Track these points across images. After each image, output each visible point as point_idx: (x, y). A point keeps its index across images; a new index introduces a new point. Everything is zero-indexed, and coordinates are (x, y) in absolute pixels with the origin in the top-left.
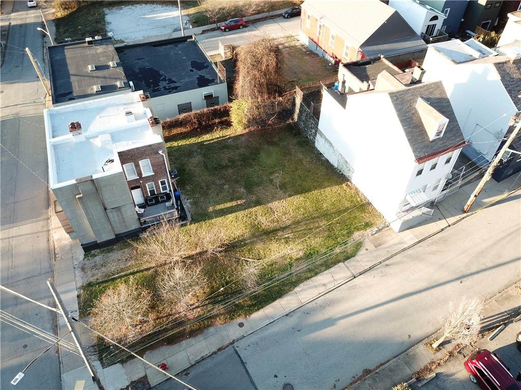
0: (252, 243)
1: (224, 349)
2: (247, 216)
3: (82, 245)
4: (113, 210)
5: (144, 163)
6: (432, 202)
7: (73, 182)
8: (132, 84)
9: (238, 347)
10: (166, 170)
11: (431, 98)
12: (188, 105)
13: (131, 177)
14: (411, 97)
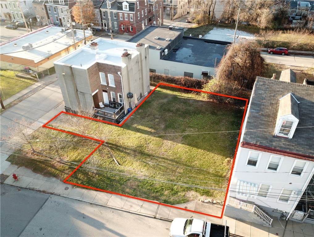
3: (65, 107)
4: (81, 93)
5: (111, 77)
6: (283, 215)
7: (63, 64)
8: (166, 50)
9: (51, 198)
10: (122, 88)
11: (304, 99)
12: (191, 75)
13: (103, 83)
14: (281, 90)
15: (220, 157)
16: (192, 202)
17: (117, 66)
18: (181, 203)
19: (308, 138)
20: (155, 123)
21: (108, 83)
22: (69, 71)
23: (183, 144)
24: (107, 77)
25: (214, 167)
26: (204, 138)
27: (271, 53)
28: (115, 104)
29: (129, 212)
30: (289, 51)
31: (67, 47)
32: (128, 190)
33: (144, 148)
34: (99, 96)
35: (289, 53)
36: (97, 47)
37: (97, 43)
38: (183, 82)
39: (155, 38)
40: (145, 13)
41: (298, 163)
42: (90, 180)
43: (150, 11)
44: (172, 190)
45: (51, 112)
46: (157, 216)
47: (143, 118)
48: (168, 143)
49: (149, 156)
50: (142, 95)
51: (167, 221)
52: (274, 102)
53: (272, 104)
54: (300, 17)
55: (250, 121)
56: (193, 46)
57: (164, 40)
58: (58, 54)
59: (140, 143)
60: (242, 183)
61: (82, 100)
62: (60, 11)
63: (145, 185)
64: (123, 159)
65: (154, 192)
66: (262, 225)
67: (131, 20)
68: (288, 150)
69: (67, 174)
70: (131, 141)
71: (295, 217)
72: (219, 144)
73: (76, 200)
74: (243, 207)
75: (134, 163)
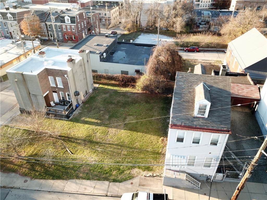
0: (79, 143)
1: (6, 188)
2: (93, 129)
3: (20, 108)
4: (33, 95)
5: (59, 79)
6: (208, 178)
7: (15, 72)
8: (105, 54)
9: (11, 192)
10: (69, 88)
11: (213, 86)
12: (126, 73)
13: (53, 85)
14: (195, 81)
15: (155, 137)
16: (137, 177)
17: (63, 70)
18: (128, 180)
19: (219, 116)
20: (100, 115)
21: (57, 85)
22: (21, 77)
23: (125, 130)
24: (55, 80)
25: (151, 147)
26: (142, 123)
27: (187, 51)
28: (64, 102)
29: (84, 194)
30: (200, 49)
31: (18, 56)
32: (81, 175)
33: (93, 137)
34: (50, 97)
35: (199, 50)
36: (45, 55)
37: (44, 52)
38: (121, 79)
39: (95, 44)
40: (84, 24)
41: (214, 136)
42: (47, 171)
43: (88, 23)
44: (119, 170)
45: (6, 114)
46: (109, 194)
47: (90, 111)
48: (112, 131)
49: (97, 143)
50: (87, 92)
51: (117, 197)
52: (191, 91)
53: (190, 92)
54: (204, 23)
55: (175, 107)
56: (126, 49)
57: (102, 45)
58: (10, 62)
59: (88, 133)
60: (174, 157)
61: (35, 101)
62: (9, 26)
63: (96, 168)
64: (75, 148)
65: (104, 173)
66: (194, 189)
67: (73, 31)
68: (206, 127)
69: (25, 168)
70: (81, 132)
71: (216, 178)
72: (154, 127)
73: (35, 190)
74: (177, 177)
75: (85, 151)
